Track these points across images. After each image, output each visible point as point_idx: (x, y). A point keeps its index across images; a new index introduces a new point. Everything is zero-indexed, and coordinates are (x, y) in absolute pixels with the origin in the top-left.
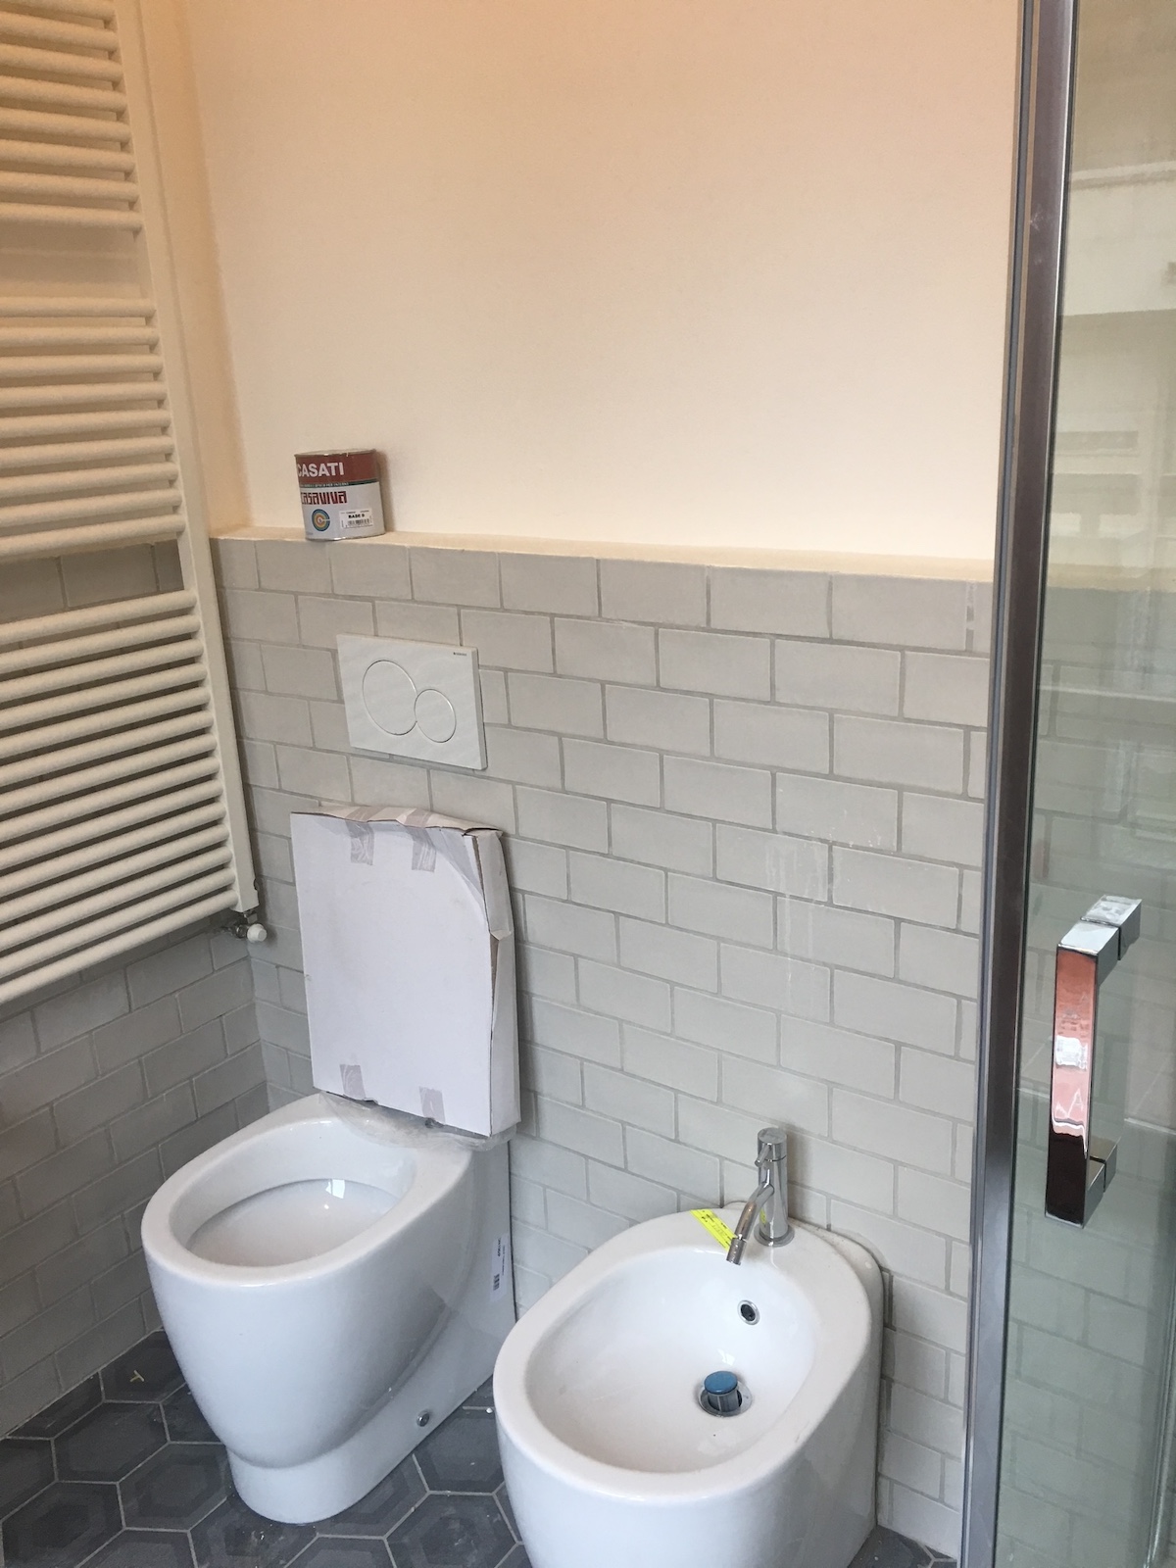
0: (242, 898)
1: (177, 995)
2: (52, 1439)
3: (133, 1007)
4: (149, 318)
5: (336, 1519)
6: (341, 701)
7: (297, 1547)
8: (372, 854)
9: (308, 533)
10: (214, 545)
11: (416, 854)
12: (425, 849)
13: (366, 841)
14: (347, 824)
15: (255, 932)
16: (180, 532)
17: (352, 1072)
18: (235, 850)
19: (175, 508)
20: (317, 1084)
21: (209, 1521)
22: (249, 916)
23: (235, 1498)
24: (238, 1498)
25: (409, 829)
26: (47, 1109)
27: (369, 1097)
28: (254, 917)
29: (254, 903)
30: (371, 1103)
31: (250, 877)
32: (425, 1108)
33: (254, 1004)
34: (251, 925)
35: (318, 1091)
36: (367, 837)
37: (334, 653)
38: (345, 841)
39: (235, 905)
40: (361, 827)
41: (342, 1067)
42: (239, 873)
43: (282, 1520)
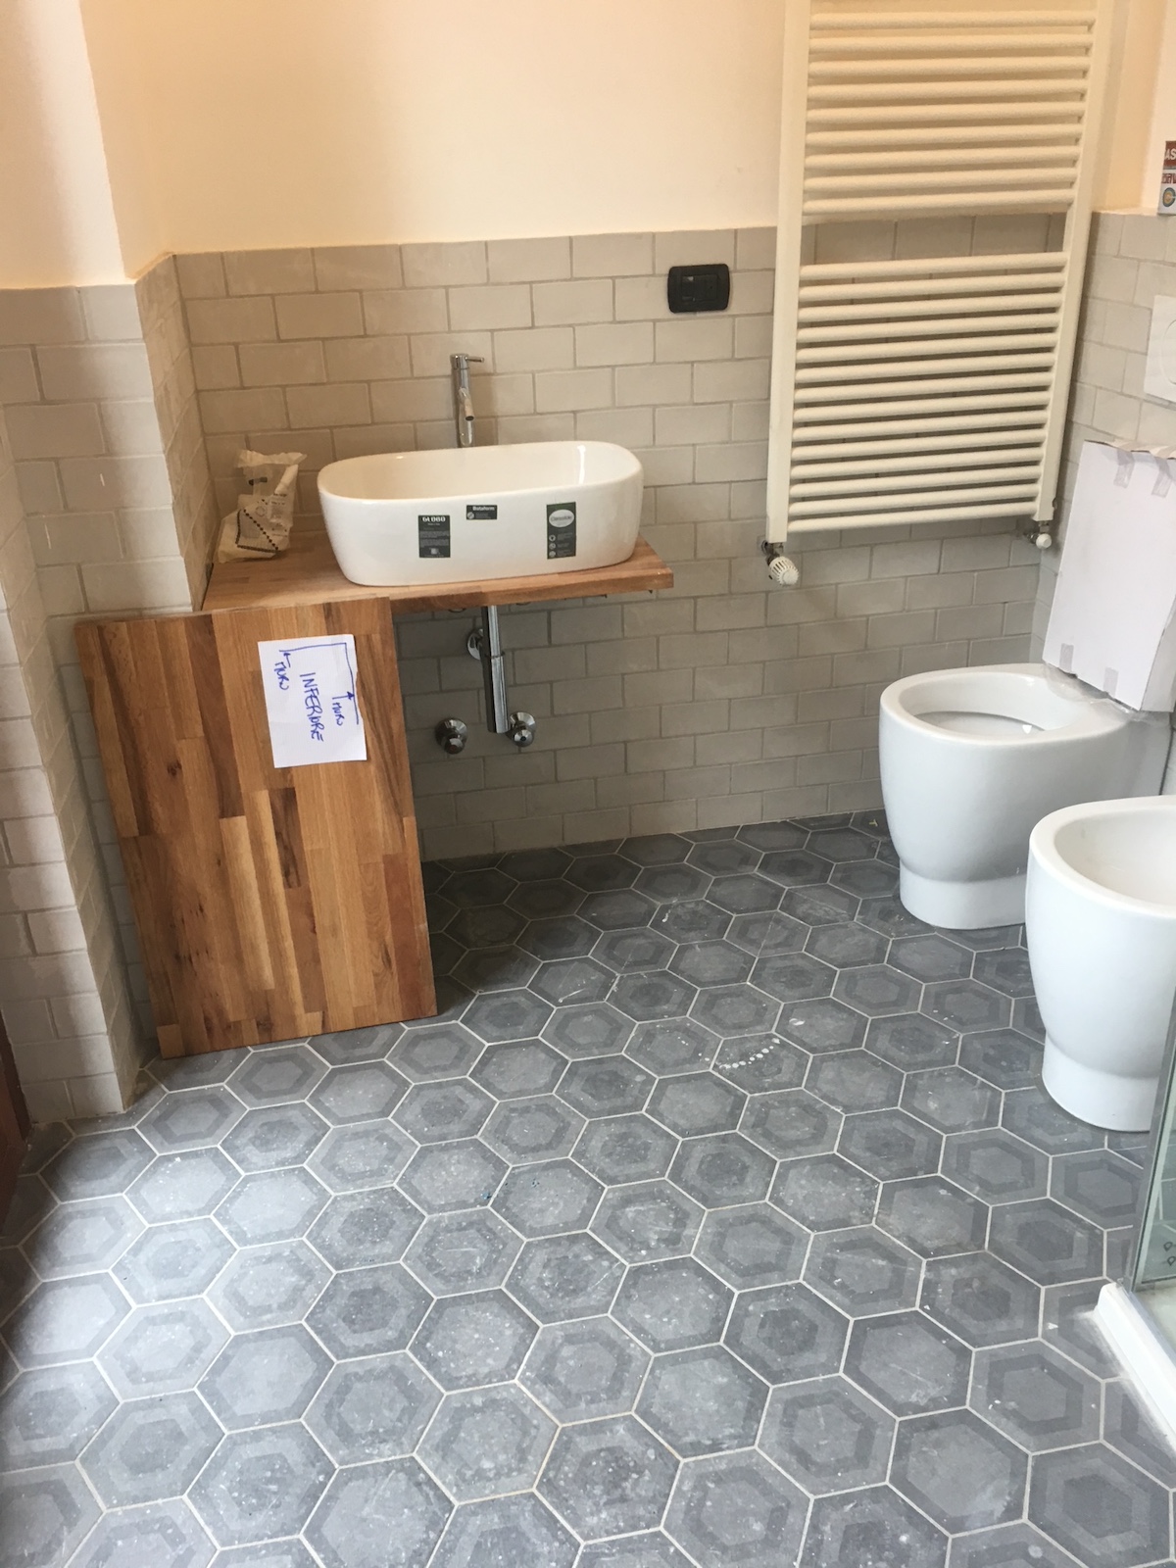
0: (1042, 511)
1: (976, 574)
2: (811, 831)
3: (942, 571)
4: (1090, 26)
5: (952, 931)
6: (1146, 354)
7: (919, 932)
8: (1129, 478)
9: (1159, 209)
10: (1095, 219)
11: (1158, 483)
12: (1165, 478)
13: (1128, 469)
14: (1118, 452)
15: (1043, 540)
16: (1070, 204)
17: (1067, 651)
18: (1046, 472)
19: (1071, 184)
20: (1044, 658)
21: (876, 900)
22: (1043, 525)
23: (897, 897)
24: (899, 897)
25: (1157, 460)
26: (865, 619)
27: (1073, 672)
28: (1047, 528)
29: (1049, 517)
30: (1074, 676)
31: (1052, 496)
32: (1104, 686)
33: (1034, 604)
34: (1042, 533)
35: (1042, 662)
36: (1130, 465)
37: (1151, 310)
38: (1114, 466)
39: (1033, 515)
40: (1126, 457)
41: (1063, 645)
42: (1044, 490)
43: (917, 916)
